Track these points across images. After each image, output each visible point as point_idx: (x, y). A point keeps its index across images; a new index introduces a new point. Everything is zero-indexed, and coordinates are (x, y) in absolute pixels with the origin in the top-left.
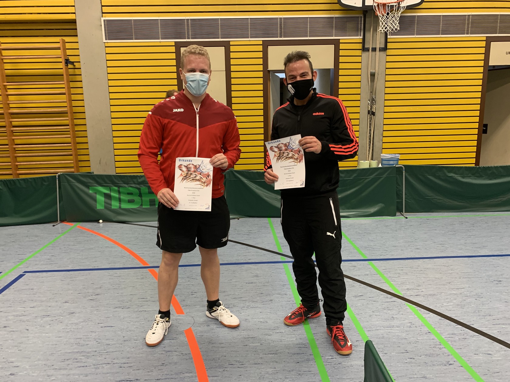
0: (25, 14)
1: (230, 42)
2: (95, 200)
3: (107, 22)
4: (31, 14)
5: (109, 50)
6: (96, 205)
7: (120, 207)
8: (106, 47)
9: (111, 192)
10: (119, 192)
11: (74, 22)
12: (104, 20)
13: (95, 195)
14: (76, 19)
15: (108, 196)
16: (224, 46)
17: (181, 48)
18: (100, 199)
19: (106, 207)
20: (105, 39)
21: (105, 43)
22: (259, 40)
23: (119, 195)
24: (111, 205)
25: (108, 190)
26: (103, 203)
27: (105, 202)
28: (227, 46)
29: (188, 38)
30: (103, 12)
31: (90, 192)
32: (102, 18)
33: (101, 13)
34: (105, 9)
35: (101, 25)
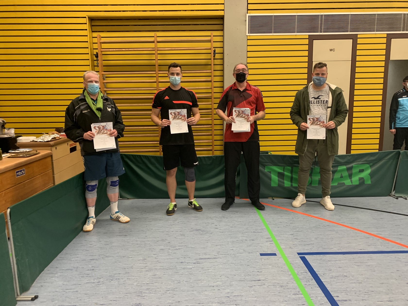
0: (180, 11)
1: (358, 35)
2: (270, 179)
3: (251, 18)
4: (186, 11)
5: (250, 43)
6: (271, 183)
7: (292, 185)
8: (248, 40)
9: (284, 171)
10: (292, 172)
11: (222, 18)
12: (249, 16)
13: (269, 173)
14: (224, 16)
15: (281, 175)
16: (353, 39)
17: (314, 40)
18: (275, 177)
19: (279, 185)
20: (248, 33)
21: (247, 36)
22: (384, 34)
23: (291, 174)
24: (284, 183)
25: (281, 170)
26: (277, 182)
27: (279, 181)
28: (354, 38)
29: (321, 32)
30: (248, 9)
31: (266, 171)
32: (247, 14)
33: (247, 10)
34: (250, 7)
35: (246, 20)
